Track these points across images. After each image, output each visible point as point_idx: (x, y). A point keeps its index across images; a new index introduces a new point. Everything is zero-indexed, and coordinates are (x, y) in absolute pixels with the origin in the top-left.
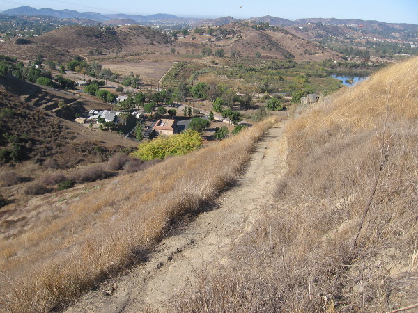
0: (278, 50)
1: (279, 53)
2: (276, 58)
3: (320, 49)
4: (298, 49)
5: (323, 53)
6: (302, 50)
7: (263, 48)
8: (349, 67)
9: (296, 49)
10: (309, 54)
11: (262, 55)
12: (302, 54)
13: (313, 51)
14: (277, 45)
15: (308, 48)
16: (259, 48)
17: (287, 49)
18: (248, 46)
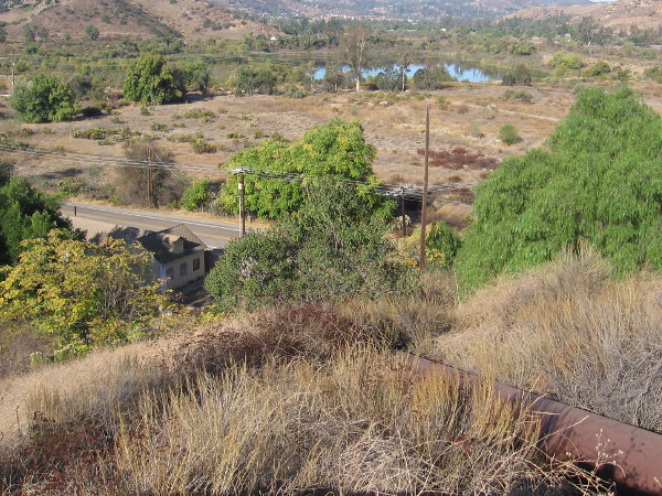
0: (140, 23)
1: (144, 27)
2: (139, 39)
3: (237, 17)
4: (190, 19)
5: (244, 23)
6: (197, 21)
7: (107, 20)
8: (302, 46)
9: (184, 21)
10: (215, 29)
11: (104, 34)
12: (198, 30)
13: (222, 22)
14: (140, 12)
15: (211, 17)
16: (98, 20)
17: (164, 22)
18: (70, 16)
